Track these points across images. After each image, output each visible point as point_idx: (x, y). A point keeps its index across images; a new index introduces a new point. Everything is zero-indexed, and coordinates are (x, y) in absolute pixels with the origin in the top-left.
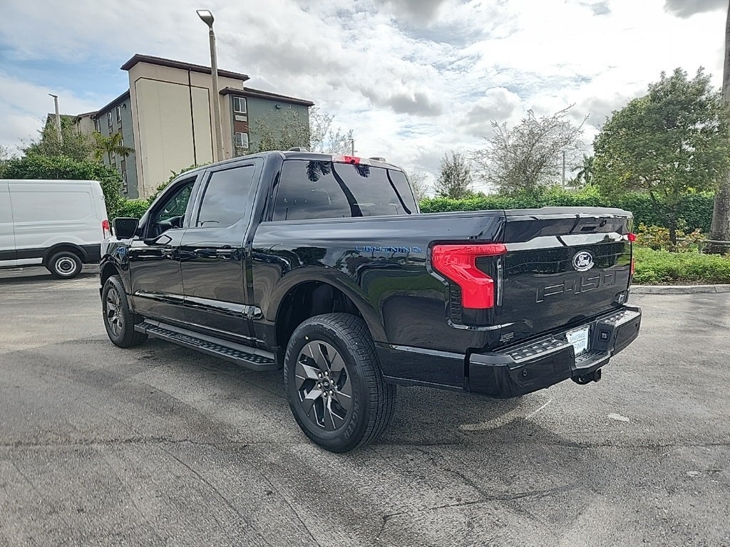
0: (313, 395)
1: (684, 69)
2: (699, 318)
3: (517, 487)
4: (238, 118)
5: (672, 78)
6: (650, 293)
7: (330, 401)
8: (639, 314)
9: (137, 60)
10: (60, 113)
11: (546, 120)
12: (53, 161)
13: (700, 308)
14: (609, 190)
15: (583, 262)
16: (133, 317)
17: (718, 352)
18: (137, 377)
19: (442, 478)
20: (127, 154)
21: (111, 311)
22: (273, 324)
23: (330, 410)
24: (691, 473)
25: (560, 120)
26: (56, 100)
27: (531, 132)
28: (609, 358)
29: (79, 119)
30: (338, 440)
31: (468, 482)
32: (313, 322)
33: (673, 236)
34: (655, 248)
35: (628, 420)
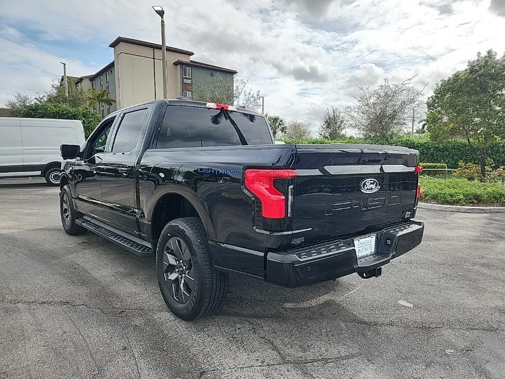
0: (173, 276)
1: (494, 50)
2: (490, 231)
3: (310, 355)
4: (186, 81)
5: (486, 57)
6: (459, 211)
7: (183, 281)
8: (421, 227)
9: (120, 40)
10: (67, 75)
11: (397, 86)
12: (55, 106)
13: (493, 224)
14: (437, 136)
15: (369, 186)
16: (77, 215)
17: (496, 257)
18: (70, 257)
19: (256, 344)
20: (111, 104)
21: (65, 209)
22: (150, 223)
23: (182, 288)
24: (448, 351)
25: (407, 86)
26: (64, 66)
27: (386, 94)
28: (390, 259)
29: (81, 80)
30: (185, 311)
31: (275, 348)
32: (173, 223)
33: (483, 171)
34: (471, 179)
35: (411, 306)
